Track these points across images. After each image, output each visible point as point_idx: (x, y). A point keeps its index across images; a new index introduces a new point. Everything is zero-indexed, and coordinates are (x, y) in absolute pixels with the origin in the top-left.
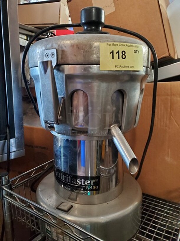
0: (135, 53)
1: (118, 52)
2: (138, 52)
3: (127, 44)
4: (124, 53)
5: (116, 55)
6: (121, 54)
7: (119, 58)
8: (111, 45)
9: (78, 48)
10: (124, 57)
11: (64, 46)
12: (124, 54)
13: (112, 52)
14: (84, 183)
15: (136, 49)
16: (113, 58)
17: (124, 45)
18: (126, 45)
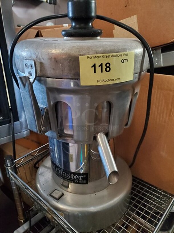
0: (123, 62)
1: (101, 65)
2: (127, 60)
3: (112, 54)
4: (108, 65)
5: (98, 69)
6: (104, 67)
7: (102, 72)
8: (93, 57)
9: (57, 61)
10: (108, 69)
11: (42, 58)
12: (109, 67)
13: (94, 66)
14: (74, 177)
15: (125, 57)
16: (95, 72)
17: (109, 56)
18: (111, 56)
